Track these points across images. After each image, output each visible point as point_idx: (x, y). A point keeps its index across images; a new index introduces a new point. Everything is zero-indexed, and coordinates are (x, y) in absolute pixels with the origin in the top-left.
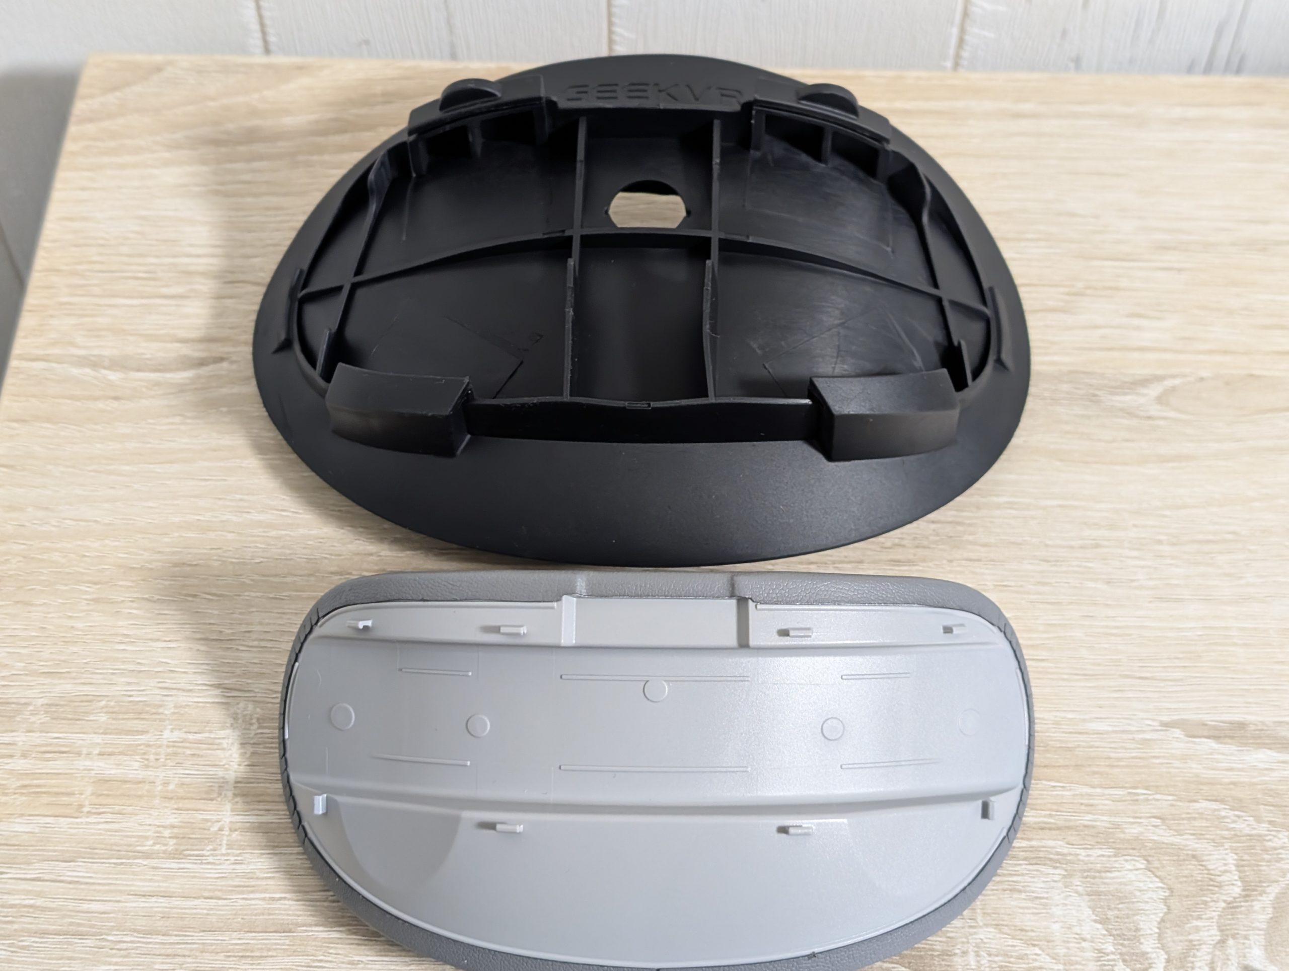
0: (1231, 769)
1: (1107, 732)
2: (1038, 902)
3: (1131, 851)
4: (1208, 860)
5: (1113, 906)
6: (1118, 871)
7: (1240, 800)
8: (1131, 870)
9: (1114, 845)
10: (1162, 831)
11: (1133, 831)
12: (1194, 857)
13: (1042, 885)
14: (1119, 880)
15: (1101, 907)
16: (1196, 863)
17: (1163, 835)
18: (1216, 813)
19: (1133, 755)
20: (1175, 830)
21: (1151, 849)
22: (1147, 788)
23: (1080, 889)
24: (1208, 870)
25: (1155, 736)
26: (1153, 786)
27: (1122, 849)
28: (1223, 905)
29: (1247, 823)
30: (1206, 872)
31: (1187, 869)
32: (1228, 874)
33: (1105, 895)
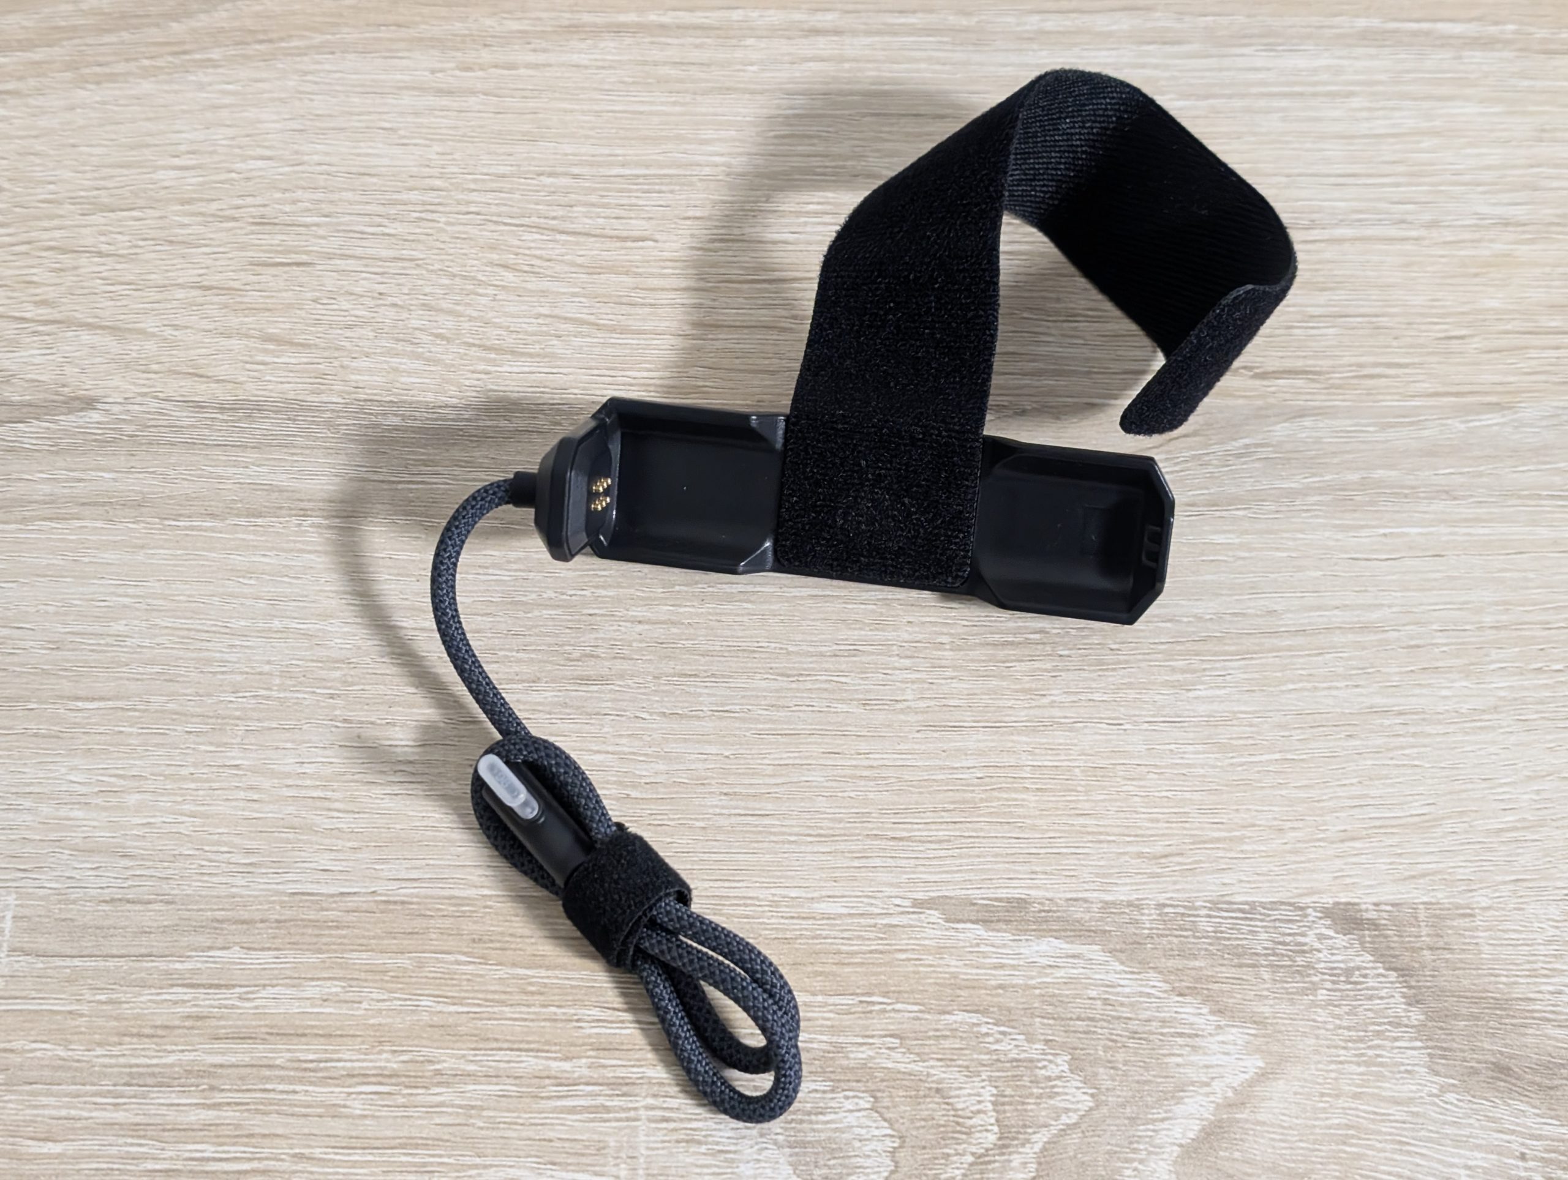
0: (1002, 966)
1: (841, 916)
2: (722, 1157)
3: (854, 1084)
4: (958, 1096)
5: (822, 1163)
6: (835, 1113)
7: (1009, 1010)
8: (851, 1111)
9: (833, 1076)
10: (900, 1055)
11: (861, 1055)
12: (938, 1090)
13: (730, 1134)
14: (834, 1126)
15: (807, 1164)
16: (941, 1100)
17: (900, 1061)
18: (975, 1029)
19: (873, 948)
20: (918, 1054)
21: (882, 1081)
22: (885, 994)
23: (781, 1138)
24: (956, 1110)
25: (904, 920)
26: (894, 992)
27: (844, 1081)
28: (970, 1159)
29: (1014, 1043)
30: (952, 1113)
31: (927, 1110)
32: (982, 1116)
33: (813, 1147)
